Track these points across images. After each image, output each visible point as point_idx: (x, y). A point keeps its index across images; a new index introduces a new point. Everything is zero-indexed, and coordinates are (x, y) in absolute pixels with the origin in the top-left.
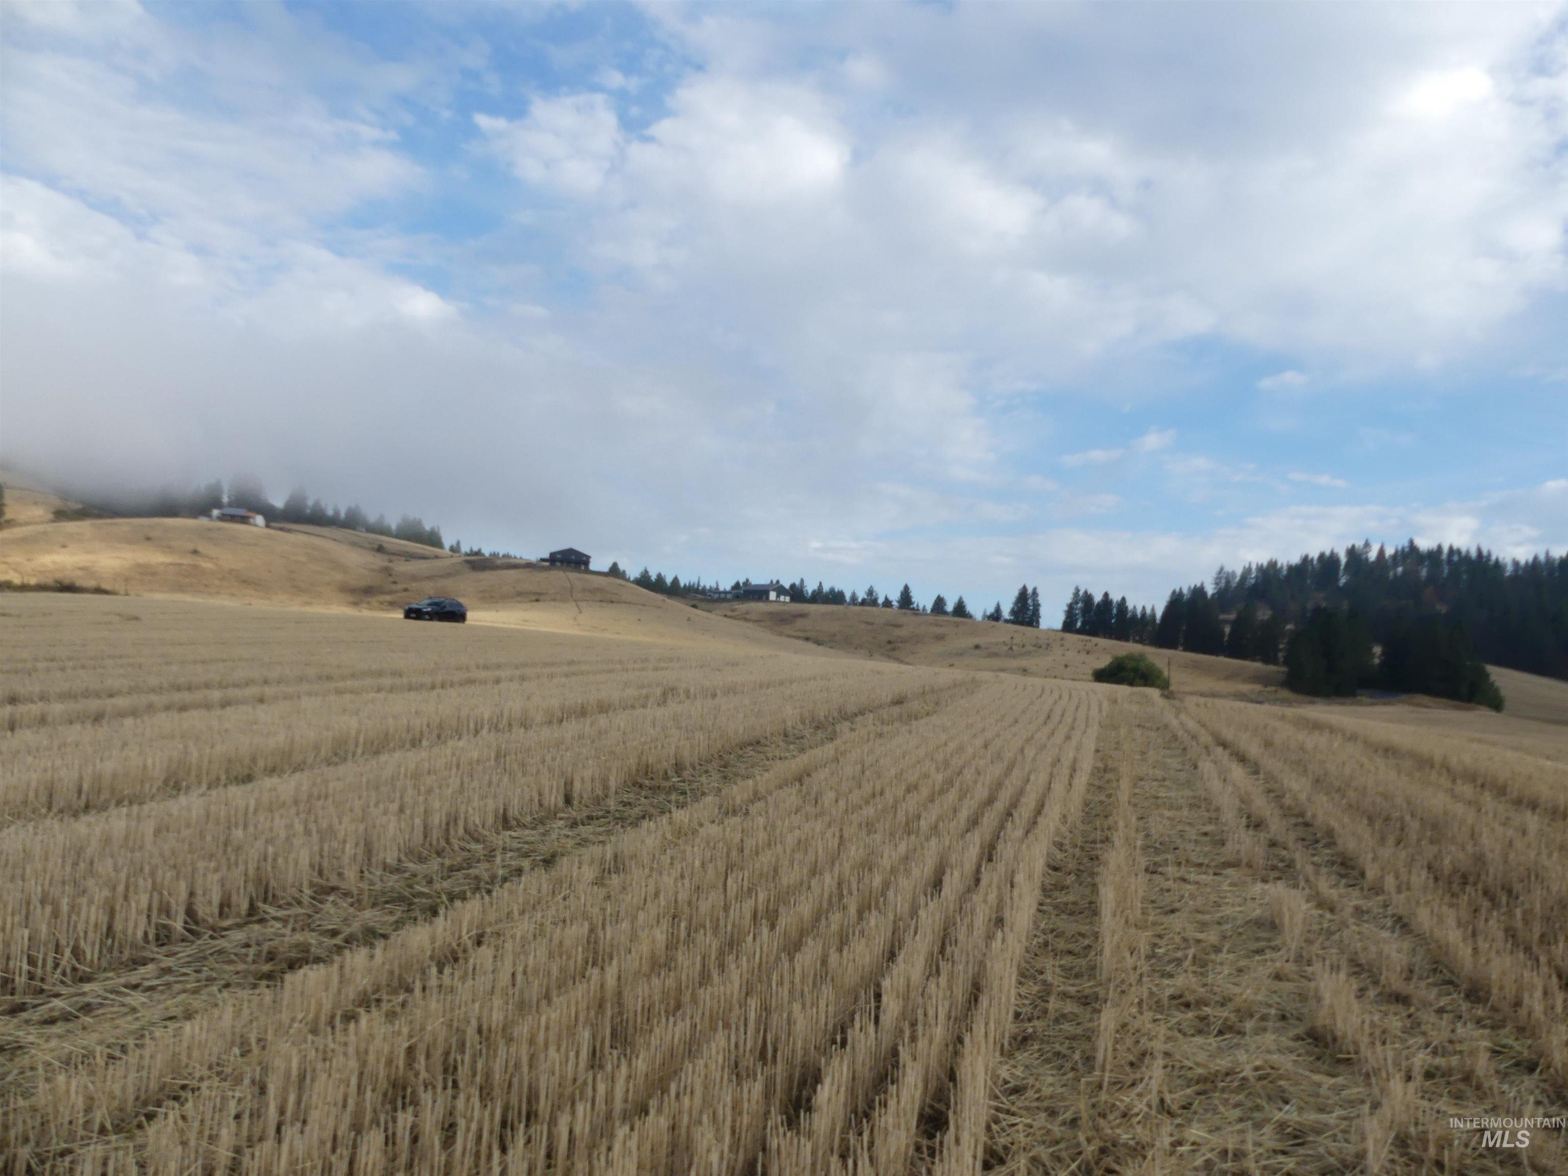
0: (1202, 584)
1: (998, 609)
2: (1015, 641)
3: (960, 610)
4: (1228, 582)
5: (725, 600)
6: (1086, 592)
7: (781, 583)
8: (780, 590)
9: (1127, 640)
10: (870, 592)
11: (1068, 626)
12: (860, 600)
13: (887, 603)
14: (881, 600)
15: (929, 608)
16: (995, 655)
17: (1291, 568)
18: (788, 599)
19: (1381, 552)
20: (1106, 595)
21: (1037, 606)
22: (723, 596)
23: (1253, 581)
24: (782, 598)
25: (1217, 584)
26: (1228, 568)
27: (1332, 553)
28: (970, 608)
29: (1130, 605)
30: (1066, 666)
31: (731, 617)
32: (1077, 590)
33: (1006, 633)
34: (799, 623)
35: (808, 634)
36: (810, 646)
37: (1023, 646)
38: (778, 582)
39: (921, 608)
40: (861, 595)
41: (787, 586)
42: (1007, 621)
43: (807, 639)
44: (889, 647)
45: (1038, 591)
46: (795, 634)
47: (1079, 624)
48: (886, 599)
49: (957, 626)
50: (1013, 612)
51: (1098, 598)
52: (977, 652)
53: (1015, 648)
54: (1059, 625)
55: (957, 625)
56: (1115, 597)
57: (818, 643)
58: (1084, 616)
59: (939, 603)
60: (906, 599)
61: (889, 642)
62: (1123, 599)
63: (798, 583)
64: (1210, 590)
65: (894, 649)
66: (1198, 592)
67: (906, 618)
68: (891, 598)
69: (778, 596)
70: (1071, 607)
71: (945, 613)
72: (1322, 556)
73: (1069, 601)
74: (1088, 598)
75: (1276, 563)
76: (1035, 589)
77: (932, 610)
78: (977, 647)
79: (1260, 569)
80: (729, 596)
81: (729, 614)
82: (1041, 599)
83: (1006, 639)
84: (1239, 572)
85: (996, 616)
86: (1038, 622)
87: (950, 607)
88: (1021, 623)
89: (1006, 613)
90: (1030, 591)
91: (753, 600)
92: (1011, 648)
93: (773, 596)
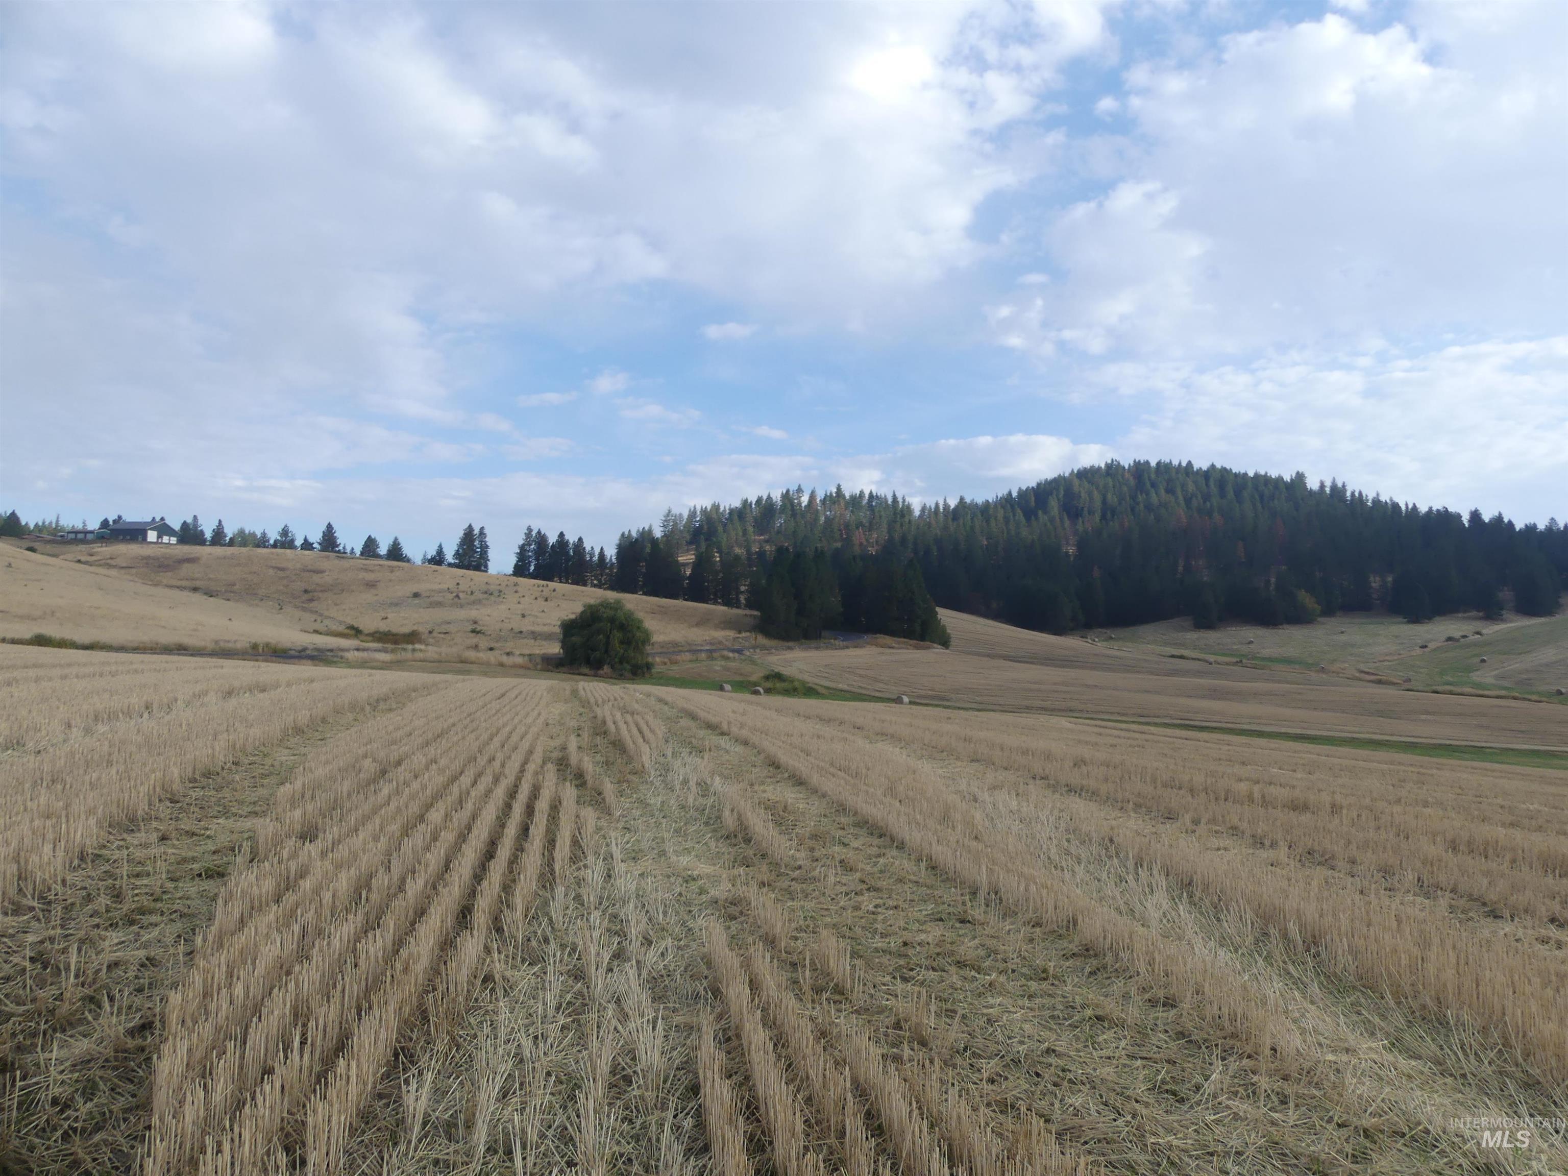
0: (651, 527)
1: (440, 552)
2: (461, 587)
3: (395, 552)
4: (675, 524)
5: (84, 541)
6: (539, 532)
7: (168, 522)
8: (163, 529)
9: (585, 584)
10: (285, 532)
11: (520, 570)
12: (272, 542)
13: (307, 545)
14: (299, 542)
15: (358, 552)
16: (439, 604)
17: (732, 511)
18: (174, 540)
19: (812, 496)
20: (562, 535)
21: (485, 548)
22: (80, 536)
23: (697, 524)
24: (166, 539)
25: (664, 526)
26: (676, 511)
27: (769, 497)
28: (407, 550)
29: (587, 546)
30: (523, 616)
31: (86, 563)
32: (530, 530)
33: (450, 577)
34: (186, 569)
35: (198, 584)
36: (197, 597)
37: (472, 593)
38: (162, 519)
39: (348, 550)
40: (273, 536)
41: (177, 527)
42: (450, 565)
43: (195, 589)
44: (306, 596)
45: (486, 531)
46: (179, 583)
47: (532, 568)
48: (306, 540)
49: (392, 572)
50: (457, 555)
51: (552, 539)
52: (417, 601)
53: (461, 595)
54: (510, 570)
55: (392, 570)
56: (571, 538)
57: (210, 594)
58: (537, 559)
59: (370, 546)
60: (329, 541)
61: (306, 591)
62: (580, 539)
63: (190, 520)
64: (658, 533)
65: (311, 600)
66: (646, 535)
67: (329, 562)
68: (311, 540)
69: (160, 536)
70: (522, 548)
71: (378, 556)
72: (759, 500)
73: (521, 542)
74: (541, 539)
75: (718, 506)
76: (482, 529)
77: (362, 554)
78: (416, 595)
79: (704, 511)
80: (90, 536)
81: (83, 559)
82: (489, 540)
83: (451, 585)
84: (686, 515)
85: (438, 559)
86: (486, 566)
87: (383, 550)
88: (468, 568)
89: (449, 557)
90: (476, 531)
91: (124, 541)
92: (457, 596)
93: (152, 536)
